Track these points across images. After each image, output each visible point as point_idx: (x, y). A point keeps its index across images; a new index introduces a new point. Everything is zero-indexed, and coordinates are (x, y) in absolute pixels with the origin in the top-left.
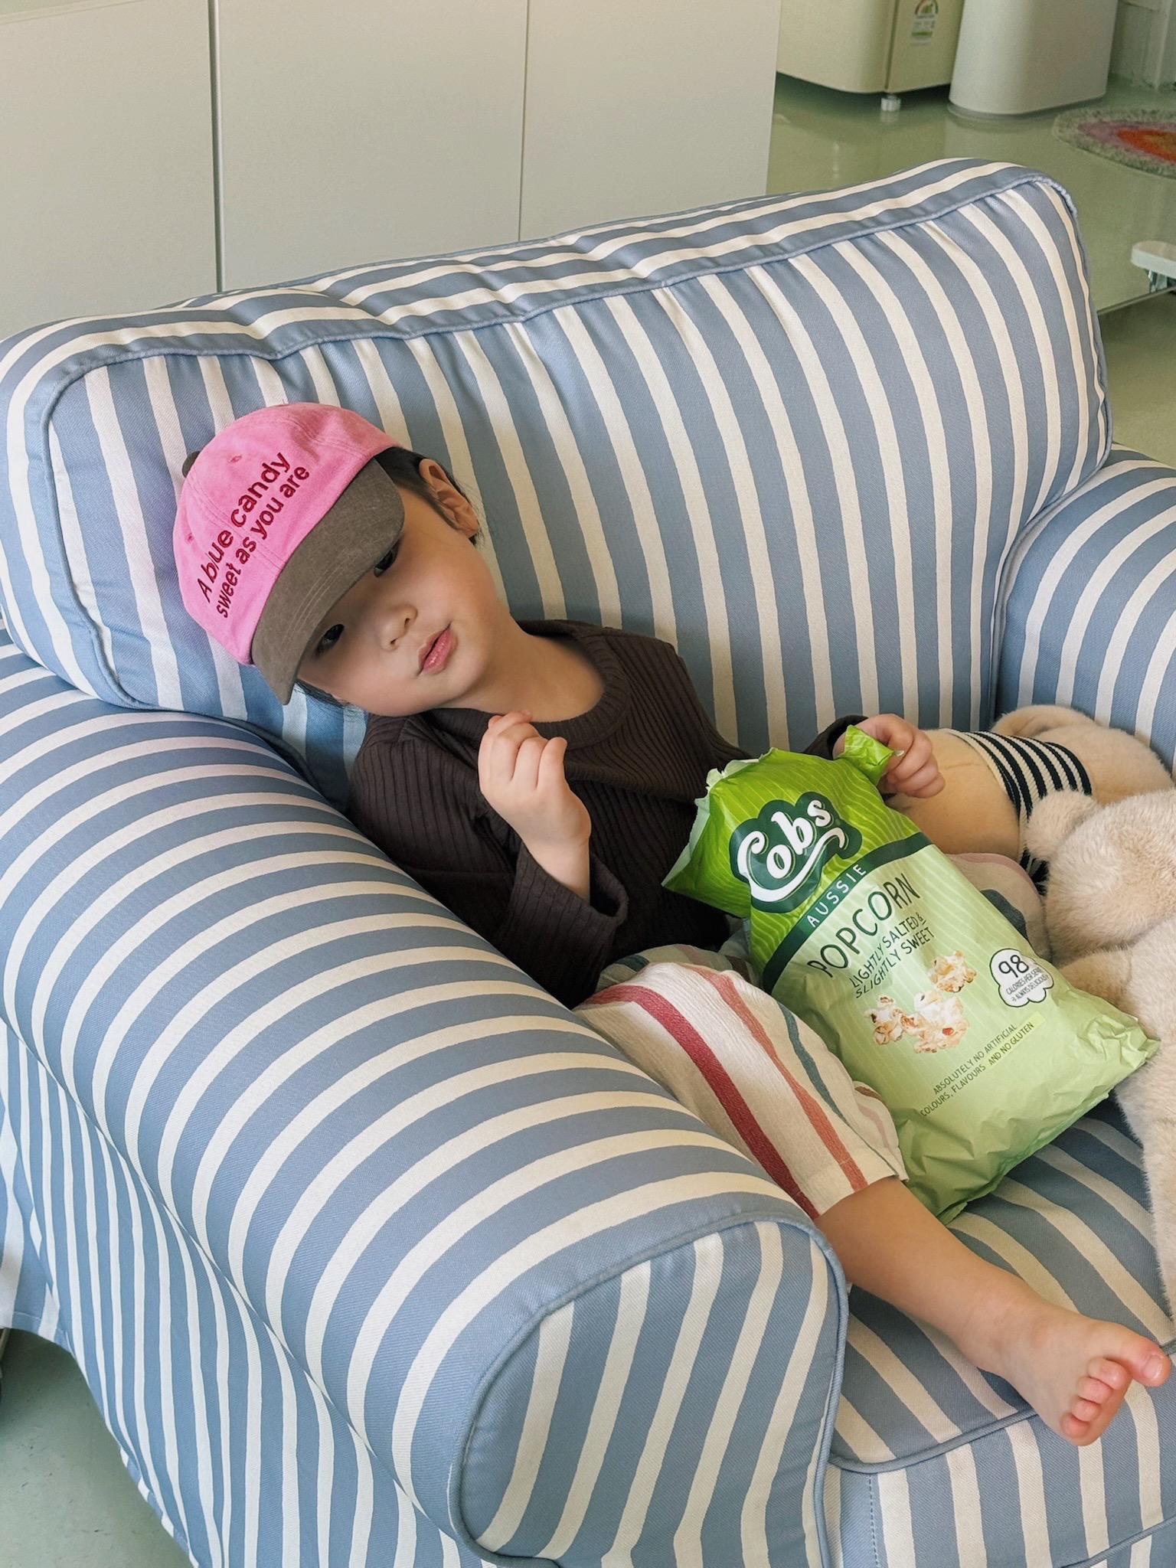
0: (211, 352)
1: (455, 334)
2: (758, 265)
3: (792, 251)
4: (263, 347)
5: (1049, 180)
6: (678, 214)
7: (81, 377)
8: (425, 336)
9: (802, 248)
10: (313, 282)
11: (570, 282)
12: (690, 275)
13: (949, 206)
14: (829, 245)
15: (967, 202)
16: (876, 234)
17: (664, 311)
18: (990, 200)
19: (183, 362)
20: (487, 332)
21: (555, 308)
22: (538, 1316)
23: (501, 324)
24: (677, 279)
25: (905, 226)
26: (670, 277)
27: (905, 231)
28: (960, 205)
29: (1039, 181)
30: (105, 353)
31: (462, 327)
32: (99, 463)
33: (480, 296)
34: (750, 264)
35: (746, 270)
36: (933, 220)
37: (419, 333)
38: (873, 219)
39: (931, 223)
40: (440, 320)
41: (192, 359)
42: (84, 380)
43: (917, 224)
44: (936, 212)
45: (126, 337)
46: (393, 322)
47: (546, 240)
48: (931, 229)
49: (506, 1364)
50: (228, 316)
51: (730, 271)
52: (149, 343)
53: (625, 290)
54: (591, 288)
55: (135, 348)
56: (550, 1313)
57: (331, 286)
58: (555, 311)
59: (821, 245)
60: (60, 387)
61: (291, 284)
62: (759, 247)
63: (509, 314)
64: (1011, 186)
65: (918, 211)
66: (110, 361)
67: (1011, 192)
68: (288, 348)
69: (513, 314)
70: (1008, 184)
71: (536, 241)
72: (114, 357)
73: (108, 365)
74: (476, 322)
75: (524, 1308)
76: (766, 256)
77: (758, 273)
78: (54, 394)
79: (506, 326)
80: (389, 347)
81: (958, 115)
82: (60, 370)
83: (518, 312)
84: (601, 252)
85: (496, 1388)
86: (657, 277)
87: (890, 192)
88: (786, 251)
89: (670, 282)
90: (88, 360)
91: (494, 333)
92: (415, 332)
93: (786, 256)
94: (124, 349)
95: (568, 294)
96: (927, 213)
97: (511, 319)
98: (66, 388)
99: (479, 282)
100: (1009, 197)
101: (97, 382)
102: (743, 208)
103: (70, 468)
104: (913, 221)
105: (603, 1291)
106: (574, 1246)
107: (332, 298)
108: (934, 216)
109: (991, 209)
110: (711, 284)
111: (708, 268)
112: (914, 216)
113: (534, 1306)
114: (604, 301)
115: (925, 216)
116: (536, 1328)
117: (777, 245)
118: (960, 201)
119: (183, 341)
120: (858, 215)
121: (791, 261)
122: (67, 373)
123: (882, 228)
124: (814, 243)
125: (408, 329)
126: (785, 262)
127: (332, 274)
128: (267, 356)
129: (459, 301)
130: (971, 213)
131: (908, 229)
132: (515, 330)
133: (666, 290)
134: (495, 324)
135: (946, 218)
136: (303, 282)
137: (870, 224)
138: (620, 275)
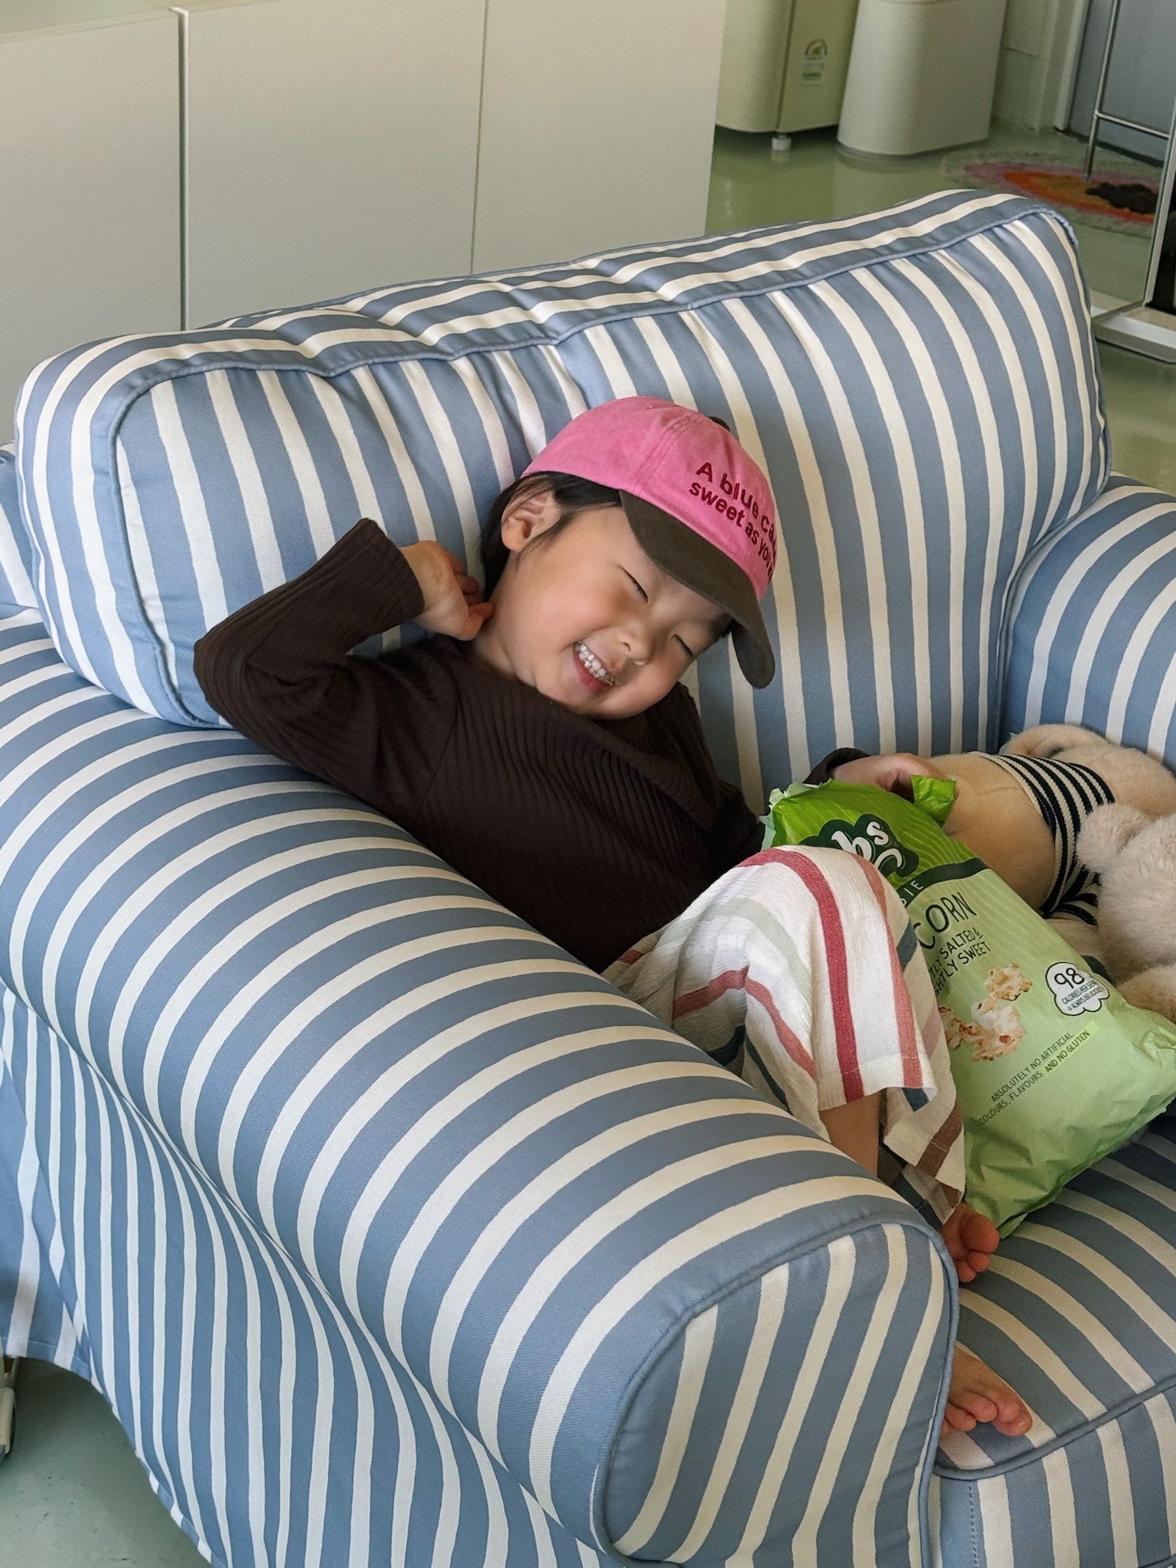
0: (271, 367)
1: (494, 354)
2: (779, 290)
3: (811, 278)
4: (316, 363)
5: (1053, 212)
6: (693, 240)
7: (147, 391)
8: (467, 355)
9: (822, 274)
10: (345, 303)
11: (599, 302)
12: (715, 299)
13: (958, 236)
14: (847, 271)
15: (977, 231)
16: (891, 262)
17: (690, 331)
18: (997, 230)
19: (244, 376)
20: (523, 352)
21: (587, 328)
22: (685, 1318)
23: (535, 346)
24: (703, 302)
25: (918, 254)
26: (696, 300)
27: (918, 259)
28: (970, 234)
29: (1044, 213)
30: (168, 367)
31: (499, 347)
32: (165, 477)
33: (513, 315)
34: (772, 288)
35: (768, 295)
36: (945, 249)
37: (462, 353)
38: (886, 247)
39: (943, 252)
40: (478, 339)
41: (252, 372)
42: (150, 394)
43: (930, 253)
44: (946, 242)
45: (186, 352)
46: (434, 343)
47: (567, 264)
48: (943, 257)
49: (654, 1367)
50: (277, 335)
51: (754, 294)
52: (210, 358)
53: (654, 312)
54: (621, 309)
55: (197, 362)
56: (696, 1315)
57: (365, 306)
58: (587, 332)
59: (839, 271)
60: (127, 402)
61: (327, 304)
62: (779, 273)
63: (542, 335)
64: (1017, 217)
65: (929, 241)
66: (174, 375)
67: (1018, 223)
68: (341, 366)
69: (548, 337)
70: (1015, 214)
71: (558, 265)
72: (176, 371)
73: (172, 379)
74: (514, 343)
75: (668, 1311)
76: (787, 282)
77: (779, 298)
78: (122, 409)
79: (541, 347)
80: (435, 367)
81: (844, 154)
82: (125, 385)
83: (552, 334)
84: (626, 274)
85: (644, 1390)
86: (682, 300)
87: (900, 221)
88: (806, 278)
89: (696, 305)
90: (151, 375)
91: (530, 354)
92: (458, 352)
93: (806, 282)
94: (185, 363)
95: (599, 314)
96: (939, 242)
97: (546, 341)
98: (133, 402)
99: (510, 301)
100: (1016, 227)
101: (163, 397)
102: (758, 235)
103: (137, 483)
104: (926, 250)
105: (744, 1295)
106: (713, 1249)
107: (369, 319)
108: (945, 245)
109: (998, 238)
110: (735, 307)
111: (733, 292)
112: (926, 245)
113: (679, 1309)
114: (634, 322)
115: (937, 244)
116: (682, 1331)
117: (795, 271)
118: (970, 231)
119: (240, 356)
120: (872, 242)
121: (811, 287)
122: (133, 388)
123: (896, 256)
124: (832, 270)
125: (450, 350)
126: (804, 288)
127: (363, 294)
128: (321, 373)
129: (496, 319)
130: (980, 243)
131: (920, 257)
132: (549, 352)
133: (692, 312)
134: (532, 345)
135: (957, 247)
136: (338, 302)
137: (885, 252)
138: (646, 297)
